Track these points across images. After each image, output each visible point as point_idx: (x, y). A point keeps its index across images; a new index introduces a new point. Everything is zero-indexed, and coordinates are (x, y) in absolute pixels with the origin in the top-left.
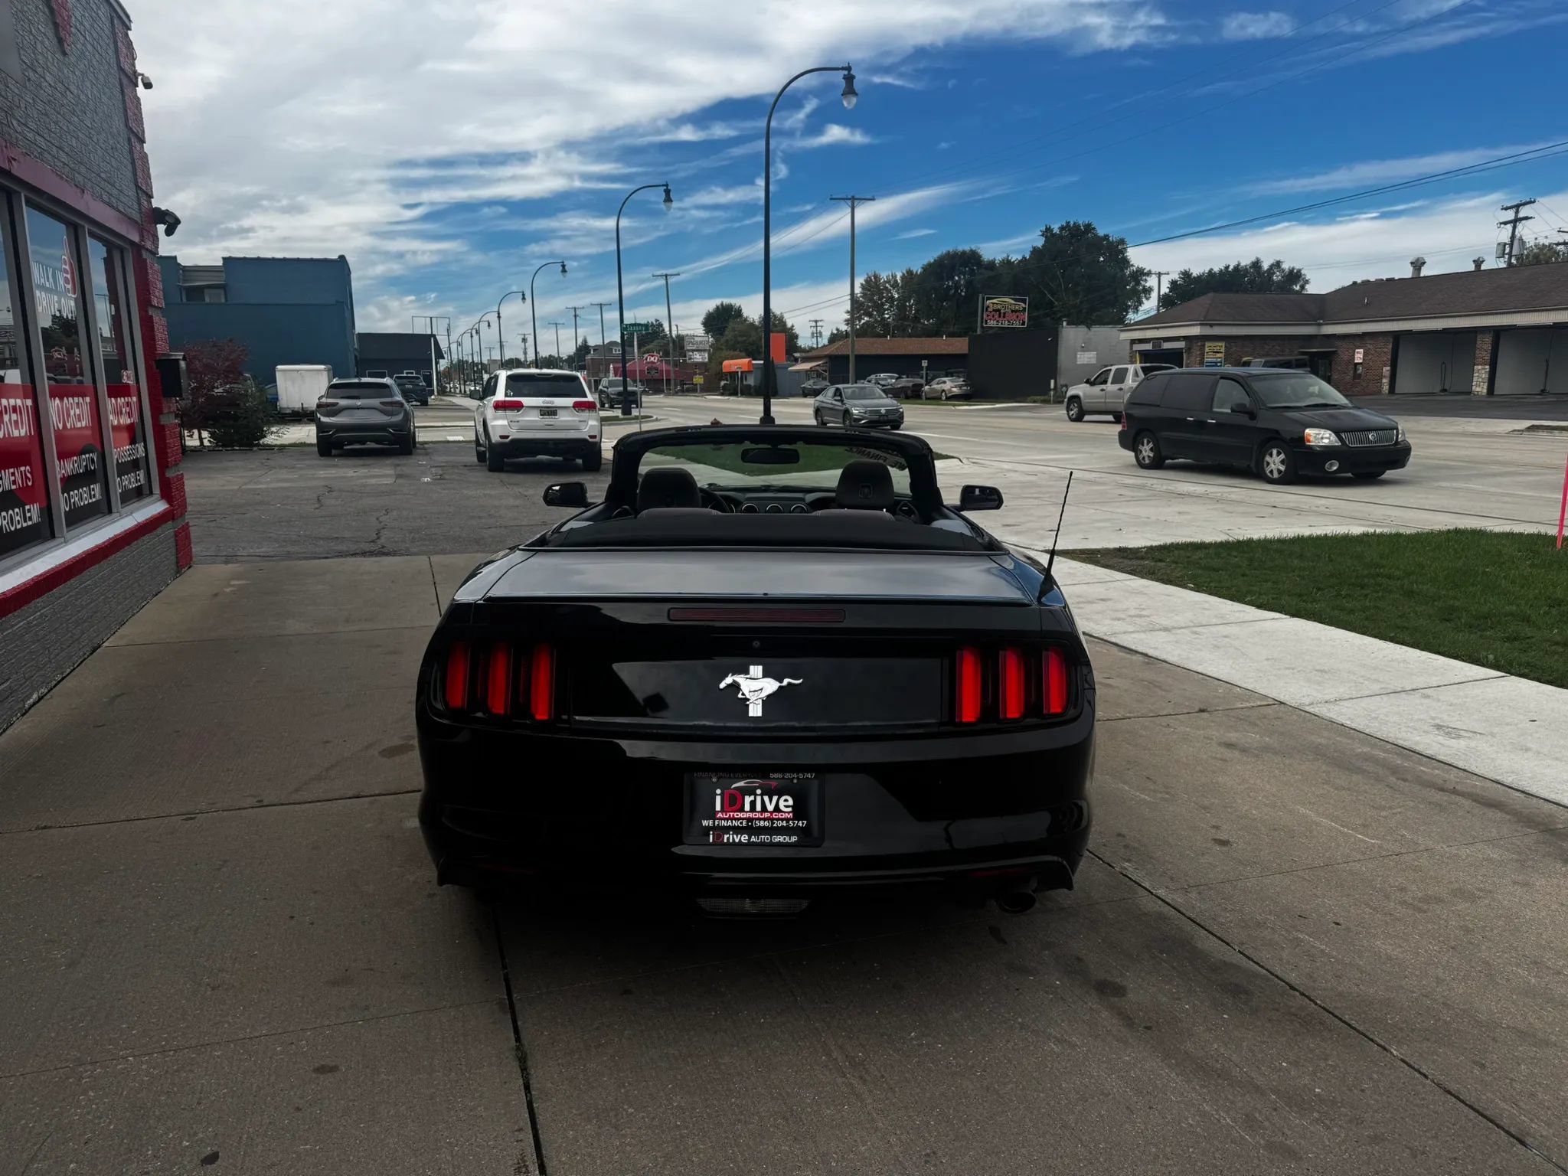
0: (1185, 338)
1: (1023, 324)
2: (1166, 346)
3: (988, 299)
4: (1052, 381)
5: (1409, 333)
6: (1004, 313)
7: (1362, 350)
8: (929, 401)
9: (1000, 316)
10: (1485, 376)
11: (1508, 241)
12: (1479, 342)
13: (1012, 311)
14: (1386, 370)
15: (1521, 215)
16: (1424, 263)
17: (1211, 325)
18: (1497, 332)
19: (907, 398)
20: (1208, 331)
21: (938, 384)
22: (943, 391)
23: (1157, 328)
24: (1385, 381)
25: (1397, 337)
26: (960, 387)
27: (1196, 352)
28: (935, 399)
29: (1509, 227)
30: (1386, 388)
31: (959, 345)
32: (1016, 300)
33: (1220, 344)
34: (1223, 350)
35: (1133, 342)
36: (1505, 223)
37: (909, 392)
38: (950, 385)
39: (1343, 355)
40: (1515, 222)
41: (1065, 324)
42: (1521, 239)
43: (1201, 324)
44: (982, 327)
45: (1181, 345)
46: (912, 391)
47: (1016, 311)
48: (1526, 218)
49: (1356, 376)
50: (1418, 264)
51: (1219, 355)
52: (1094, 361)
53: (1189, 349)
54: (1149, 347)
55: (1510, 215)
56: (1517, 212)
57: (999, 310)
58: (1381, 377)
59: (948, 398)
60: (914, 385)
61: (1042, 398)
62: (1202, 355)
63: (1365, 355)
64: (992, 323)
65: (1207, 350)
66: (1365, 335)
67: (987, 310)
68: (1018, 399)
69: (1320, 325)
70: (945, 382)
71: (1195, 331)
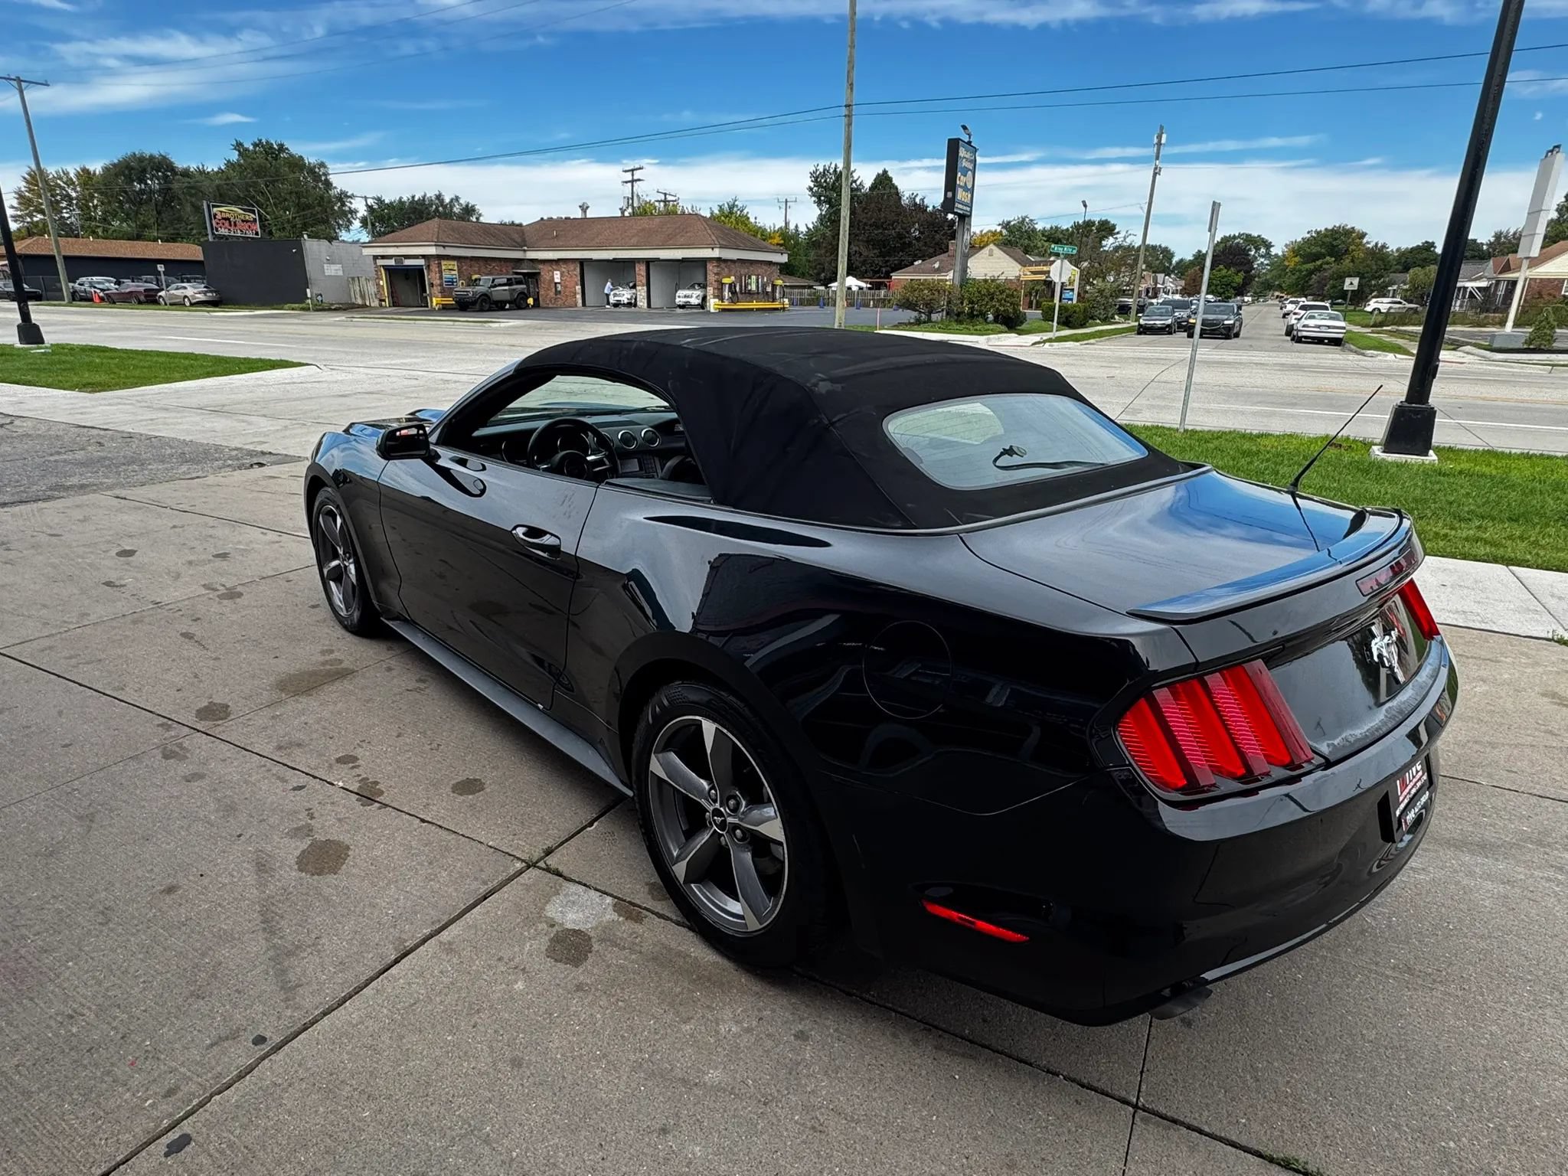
0: (423, 256)
1: (257, 234)
2: (407, 262)
3: (214, 206)
4: (308, 290)
5: (590, 260)
6: (235, 223)
7: (558, 272)
8: (174, 307)
9: (230, 225)
10: (644, 294)
11: (630, 196)
12: (637, 269)
13: (243, 221)
14: (578, 288)
15: (635, 178)
16: (588, 207)
17: (444, 247)
18: (648, 262)
19: (140, 303)
20: (442, 251)
21: (177, 289)
22: (186, 297)
23: (397, 246)
24: (579, 297)
25: (582, 262)
26: (205, 293)
27: (434, 267)
28: (178, 304)
29: (630, 185)
30: (580, 301)
31: (192, 251)
32: (244, 210)
33: (452, 263)
34: (456, 268)
35: (376, 257)
36: (626, 182)
37: (142, 298)
38: (193, 290)
39: (545, 276)
40: (633, 181)
41: (305, 236)
42: (638, 196)
43: (436, 245)
44: (213, 234)
45: (421, 262)
46: (146, 296)
47: (247, 221)
48: (639, 180)
49: (557, 293)
50: (584, 208)
51: (453, 272)
52: (340, 273)
53: (429, 266)
54: (392, 262)
55: (628, 177)
56: (633, 175)
57: (228, 219)
58: (575, 294)
59: (192, 304)
60: (145, 290)
61: (301, 306)
62: (441, 272)
63: (562, 276)
64: (223, 231)
65: (443, 267)
66: (559, 260)
67: (215, 218)
68: (275, 306)
69: (525, 251)
70: (185, 288)
71: (432, 251)
